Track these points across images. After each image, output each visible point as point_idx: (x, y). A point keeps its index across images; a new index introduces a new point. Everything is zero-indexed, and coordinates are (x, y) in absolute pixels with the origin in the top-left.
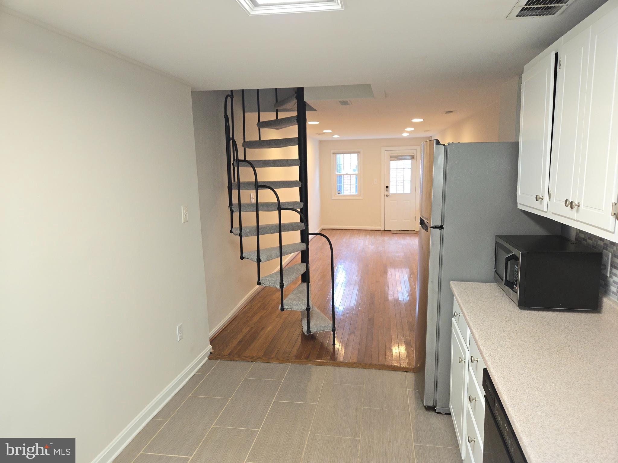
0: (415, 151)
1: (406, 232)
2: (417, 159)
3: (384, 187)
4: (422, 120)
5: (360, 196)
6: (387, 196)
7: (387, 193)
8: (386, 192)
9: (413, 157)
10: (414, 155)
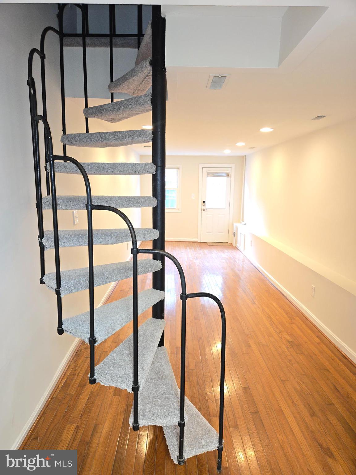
0: (229, 169)
1: (221, 244)
2: (232, 176)
3: (201, 202)
4: (271, 130)
5: (178, 209)
6: (204, 210)
7: (203, 208)
8: (202, 206)
9: (228, 175)
10: (229, 173)
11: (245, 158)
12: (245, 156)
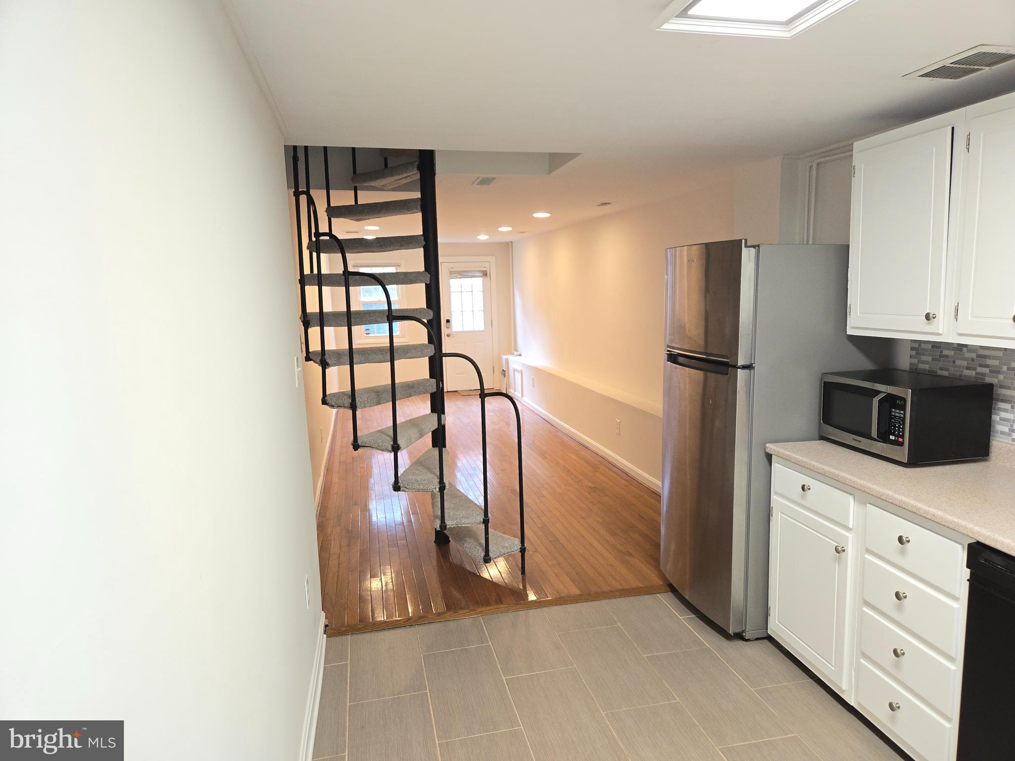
0: (487, 264)
2: (491, 275)
4: (548, 215)
5: (404, 337)
6: (448, 336)
8: (446, 329)
9: (485, 274)
10: (486, 271)
11: (510, 245)
12: (511, 243)
